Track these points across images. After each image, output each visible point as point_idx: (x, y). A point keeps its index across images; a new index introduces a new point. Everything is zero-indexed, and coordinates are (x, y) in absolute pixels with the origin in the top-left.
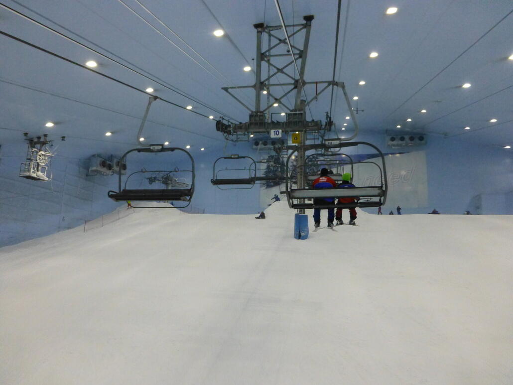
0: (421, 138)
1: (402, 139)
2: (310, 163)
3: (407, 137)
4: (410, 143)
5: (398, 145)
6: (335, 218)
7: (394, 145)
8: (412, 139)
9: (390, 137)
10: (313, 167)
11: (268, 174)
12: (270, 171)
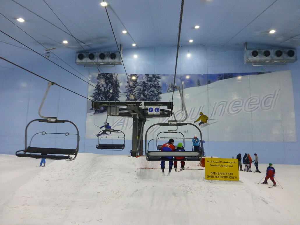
0: (291, 53)
1: (267, 54)
2: (149, 83)
3: (272, 52)
4: (276, 60)
5: (260, 62)
6: (173, 166)
7: (255, 62)
8: (279, 54)
9: (252, 51)
10: (153, 89)
11: (98, 97)
12: (100, 92)
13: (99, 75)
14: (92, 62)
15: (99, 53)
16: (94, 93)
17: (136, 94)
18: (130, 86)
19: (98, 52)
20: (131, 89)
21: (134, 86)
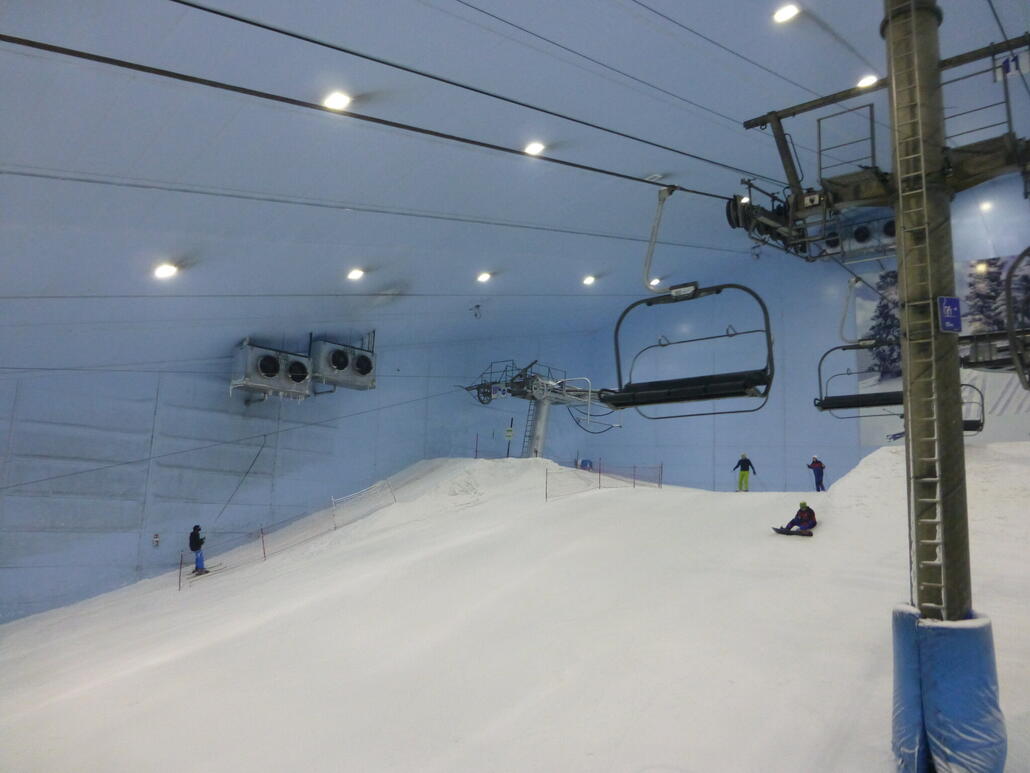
11: (884, 336)
12: (889, 322)
13: (883, 278)
14: (865, 248)
15: (882, 221)
16: (873, 328)
17: (1003, 314)
18: (978, 295)
19: (878, 220)
20: (985, 303)
21: (993, 294)
